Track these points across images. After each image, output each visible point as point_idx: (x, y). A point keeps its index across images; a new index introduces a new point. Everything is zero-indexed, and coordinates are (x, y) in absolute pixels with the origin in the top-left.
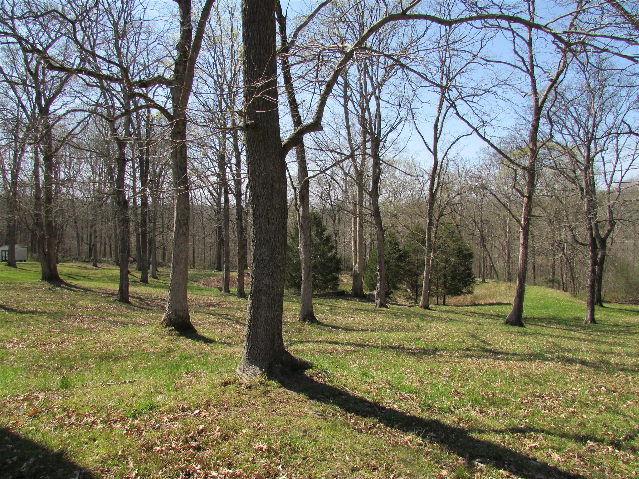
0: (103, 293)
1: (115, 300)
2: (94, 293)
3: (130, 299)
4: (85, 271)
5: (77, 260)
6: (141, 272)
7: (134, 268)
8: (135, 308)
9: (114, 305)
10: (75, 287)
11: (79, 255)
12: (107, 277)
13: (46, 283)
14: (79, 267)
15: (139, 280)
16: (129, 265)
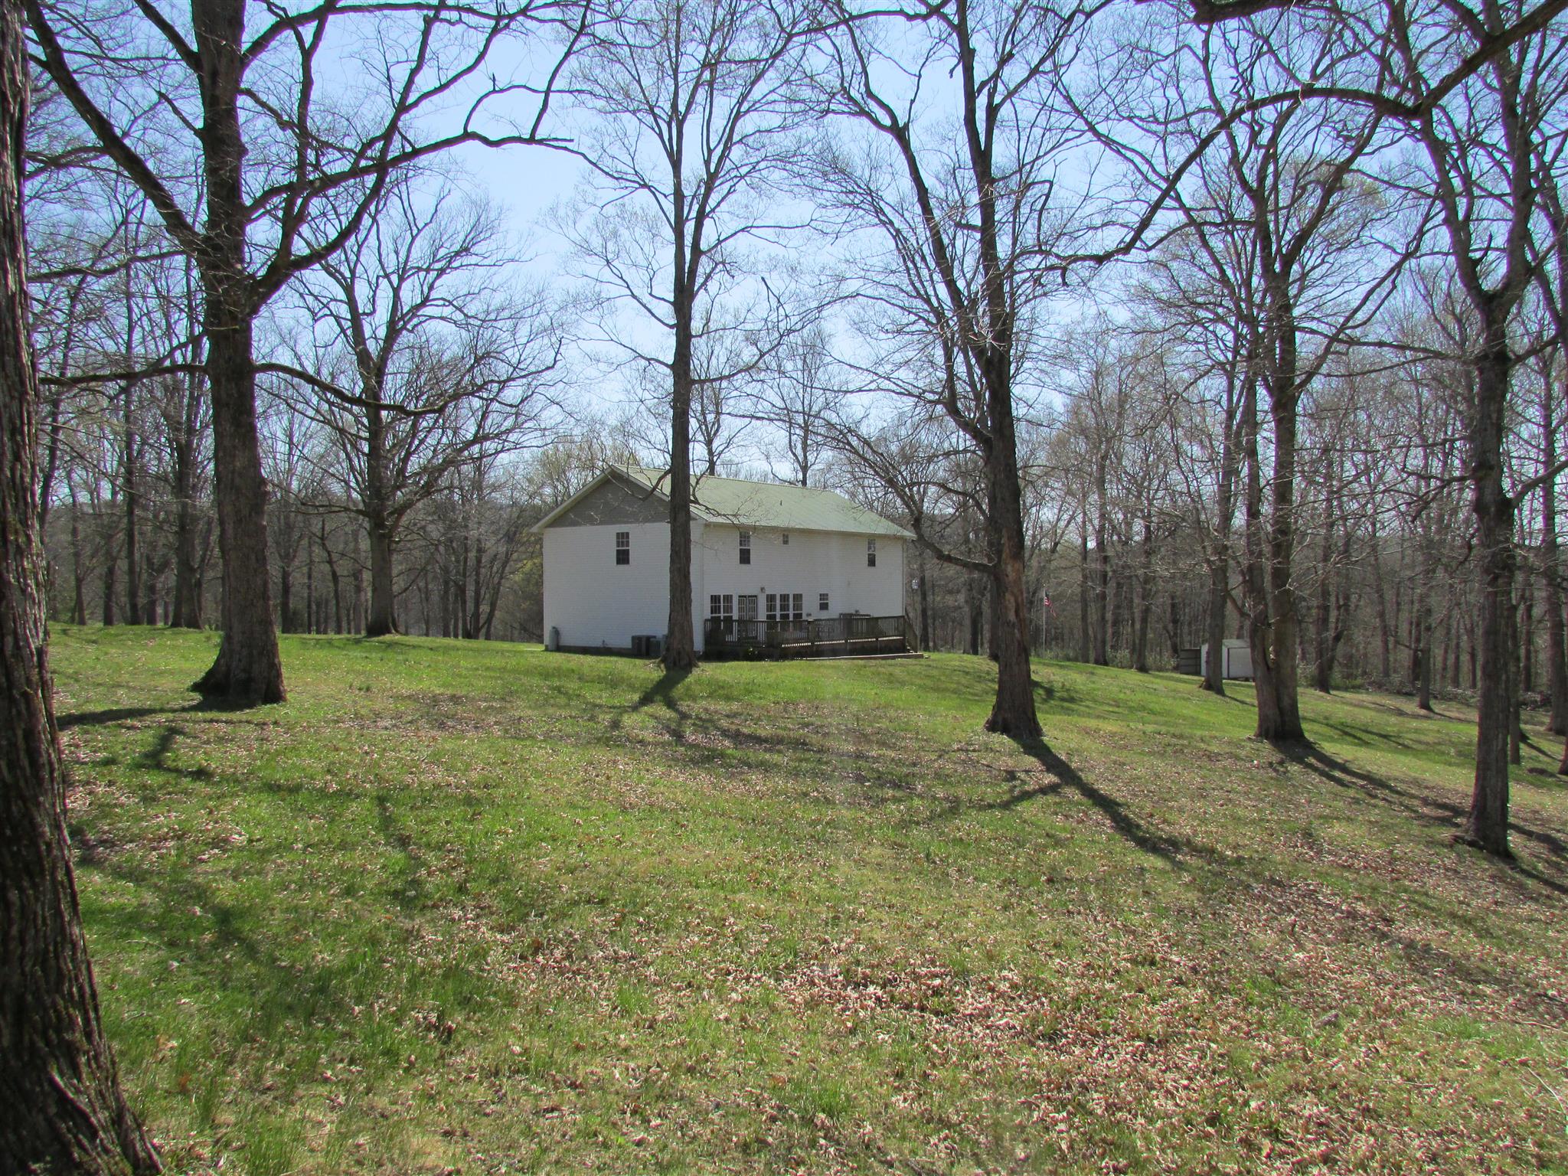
0: (1425, 802)
1: (1457, 839)
2: (1394, 798)
3: (1513, 839)
4: (1393, 719)
5: (1380, 687)
6: (1563, 739)
7: (1542, 724)
8: (1530, 883)
9: (1450, 859)
10: (1344, 769)
11: (1387, 674)
12: (1453, 744)
13: (1266, 746)
14: (1381, 708)
15: (1557, 766)
16: (1524, 715)
